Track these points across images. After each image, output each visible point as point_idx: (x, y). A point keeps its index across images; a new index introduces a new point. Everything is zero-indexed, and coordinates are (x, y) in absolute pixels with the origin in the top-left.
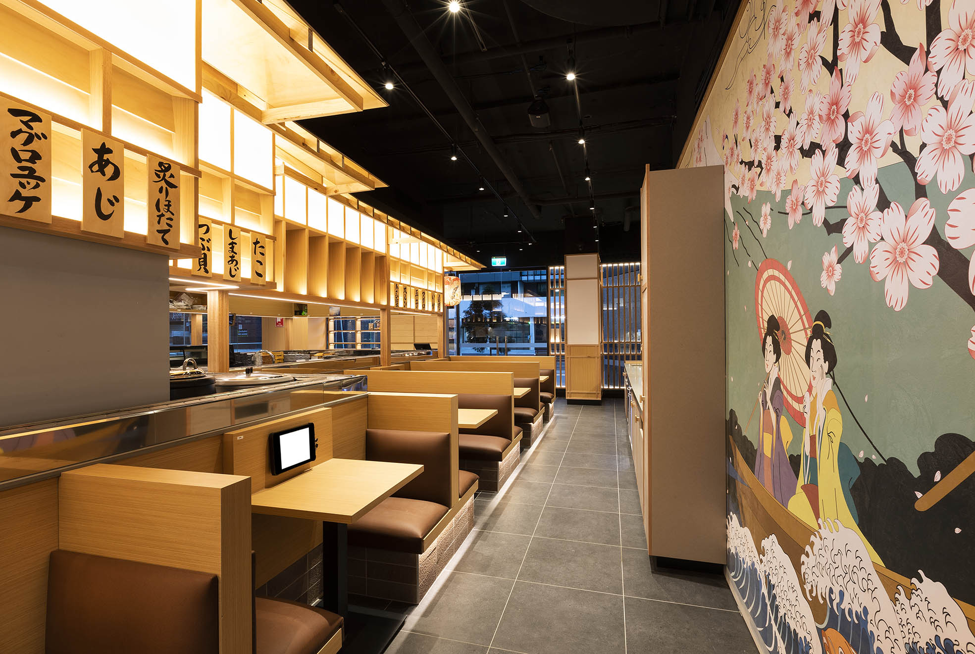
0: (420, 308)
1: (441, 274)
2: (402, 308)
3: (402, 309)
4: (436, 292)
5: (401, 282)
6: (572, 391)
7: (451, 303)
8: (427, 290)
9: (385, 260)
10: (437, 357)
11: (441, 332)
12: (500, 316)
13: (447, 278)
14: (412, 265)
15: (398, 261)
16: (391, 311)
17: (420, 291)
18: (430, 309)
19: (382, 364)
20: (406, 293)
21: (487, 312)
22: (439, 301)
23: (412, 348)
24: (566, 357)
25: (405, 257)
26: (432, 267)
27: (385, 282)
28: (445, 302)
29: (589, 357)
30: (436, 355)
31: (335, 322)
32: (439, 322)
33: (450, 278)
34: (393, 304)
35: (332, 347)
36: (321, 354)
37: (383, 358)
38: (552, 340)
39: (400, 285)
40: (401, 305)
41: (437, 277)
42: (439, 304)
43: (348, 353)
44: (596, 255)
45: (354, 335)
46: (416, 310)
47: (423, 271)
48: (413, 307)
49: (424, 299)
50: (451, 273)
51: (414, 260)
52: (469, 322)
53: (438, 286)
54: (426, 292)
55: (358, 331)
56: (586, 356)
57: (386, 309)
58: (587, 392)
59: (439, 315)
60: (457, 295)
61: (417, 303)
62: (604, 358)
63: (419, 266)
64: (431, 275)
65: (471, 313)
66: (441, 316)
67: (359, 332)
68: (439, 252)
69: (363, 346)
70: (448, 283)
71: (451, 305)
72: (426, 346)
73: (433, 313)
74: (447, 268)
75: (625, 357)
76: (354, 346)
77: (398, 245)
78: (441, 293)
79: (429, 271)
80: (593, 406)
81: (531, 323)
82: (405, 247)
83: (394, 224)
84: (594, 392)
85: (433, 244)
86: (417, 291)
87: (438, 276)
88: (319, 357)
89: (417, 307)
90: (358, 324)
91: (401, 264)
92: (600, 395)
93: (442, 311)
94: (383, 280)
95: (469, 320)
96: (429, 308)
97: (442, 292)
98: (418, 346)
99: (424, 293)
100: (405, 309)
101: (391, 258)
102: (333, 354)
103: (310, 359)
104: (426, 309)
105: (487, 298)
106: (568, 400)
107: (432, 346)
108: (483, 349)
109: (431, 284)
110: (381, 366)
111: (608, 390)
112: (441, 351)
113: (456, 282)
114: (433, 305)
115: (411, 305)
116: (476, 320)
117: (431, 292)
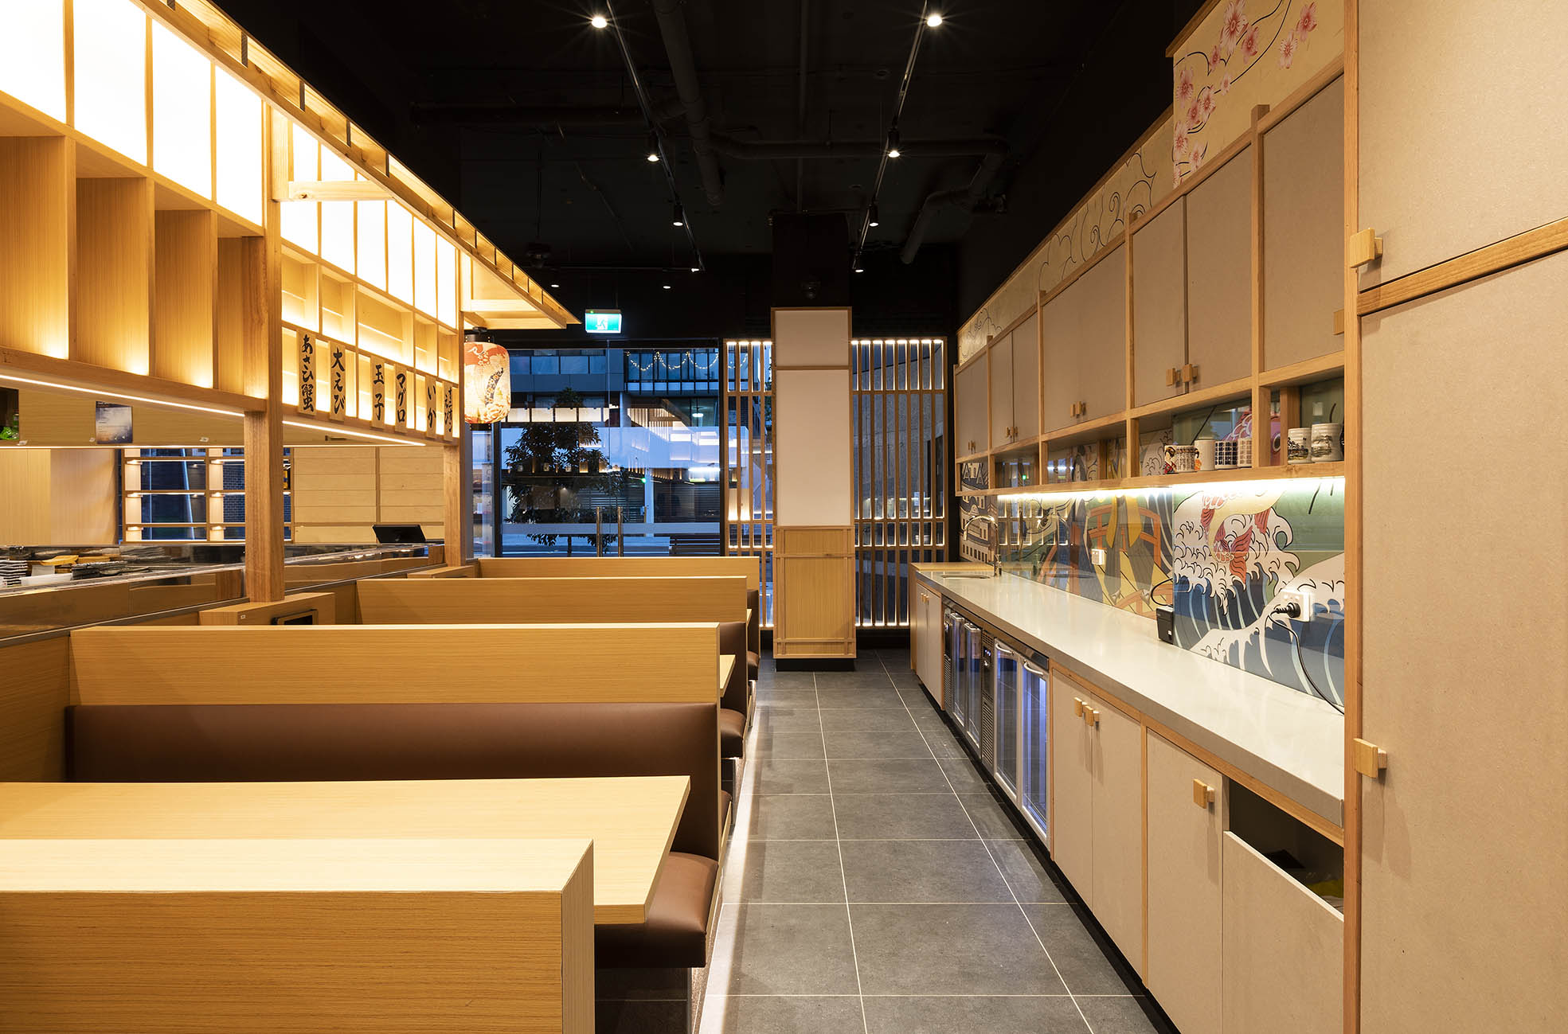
0: (390, 418)
1: (454, 330)
2: (328, 415)
3: (325, 418)
4: (440, 380)
5: (325, 333)
6: (788, 639)
7: (482, 414)
8: (411, 370)
9: (261, 247)
10: (443, 563)
11: (455, 494)
12: (595, 458)
13: (472, 347)
14: (361, 288)
15: (310, 266)
16: (284, 422)
17: (389, 370)
18: (422, 426)
19: (250, 595)
20: (343, 369)
21: (563, 451)
22: (448, 405)
23: (371, 538)
24: (774, 555)
25: (338, 254)
26: (426, 305)
27: (260, 322)
28: (466, 413)
29: (829, 556)
30: (439, 557)
31: (144, 467)
32: (450, 466)
33: (480, 349)
34: (291, 395)
35: (134, 535)
36: (70, 559)
37: (255, 574)
38: (732, 516)
39: (318, 342)
40: (323, 402)
41: (442, 340)
42: (448, 416)
43: (176, 556)
44: (846, 311)
45: (202, 505)
46: (376, 426)
47: (398, 314)
48: (367, 414)
49: (401, 396)
50: (483, 334)
51: (371, 272)
52: (521, 473)
53: (445, 364)
54: (409, 375)
55: (215, 492)
56: (821, 554)
57: (267, 411)
58: (824, 639)
59: (448, 443)
60: (501, 394)
61: (379, 406)
62: (861, 554)
63: (386, 294)
64: (424, 328)
65: (525, 453)
66: (455, 447)
67: (218, 494)
68: (448, 248)
69: (229, 533)
70: (475, 361)
71: (483, 420)
72: (411, 533)
73: (429, 437)
74: (472, 316)
75: (909, 556)
76: (203, 533)
77: (311, 206)
78: (455, 385)
79: (418, 317)
80: (839, 674)
81: (647, 481)
82: (338, 214)
83: (280, 91)
84: (841, 639)
85: (430, 214)
86: (379, 367)
87: (446, 337)
88: (59, 569)
89: (379, 416)
90: (216, 473)
91: (325, 277)
92: (854, 647)
93: (456, 433)
94: (255, 316)
95: (521, 469)
96: (417, 420)
97: (457, 381)
98: (387, 534)
99: (401, 377)
100: (336, 417)
101: (285, 250)
102: (112, 559)
103: (28, 574)
104: (410, 425)
105: (566, 416)
106: (778, 660)
107: (429, 533)
108: (552, 537)
109: (423, 355)
110: (248, 601)
111: (873, 631)
112: (454, 546)
113: (498, 357)
114: (431, 416)
115: (359, 406)
116: (540, 470)
117: (423, 379)
